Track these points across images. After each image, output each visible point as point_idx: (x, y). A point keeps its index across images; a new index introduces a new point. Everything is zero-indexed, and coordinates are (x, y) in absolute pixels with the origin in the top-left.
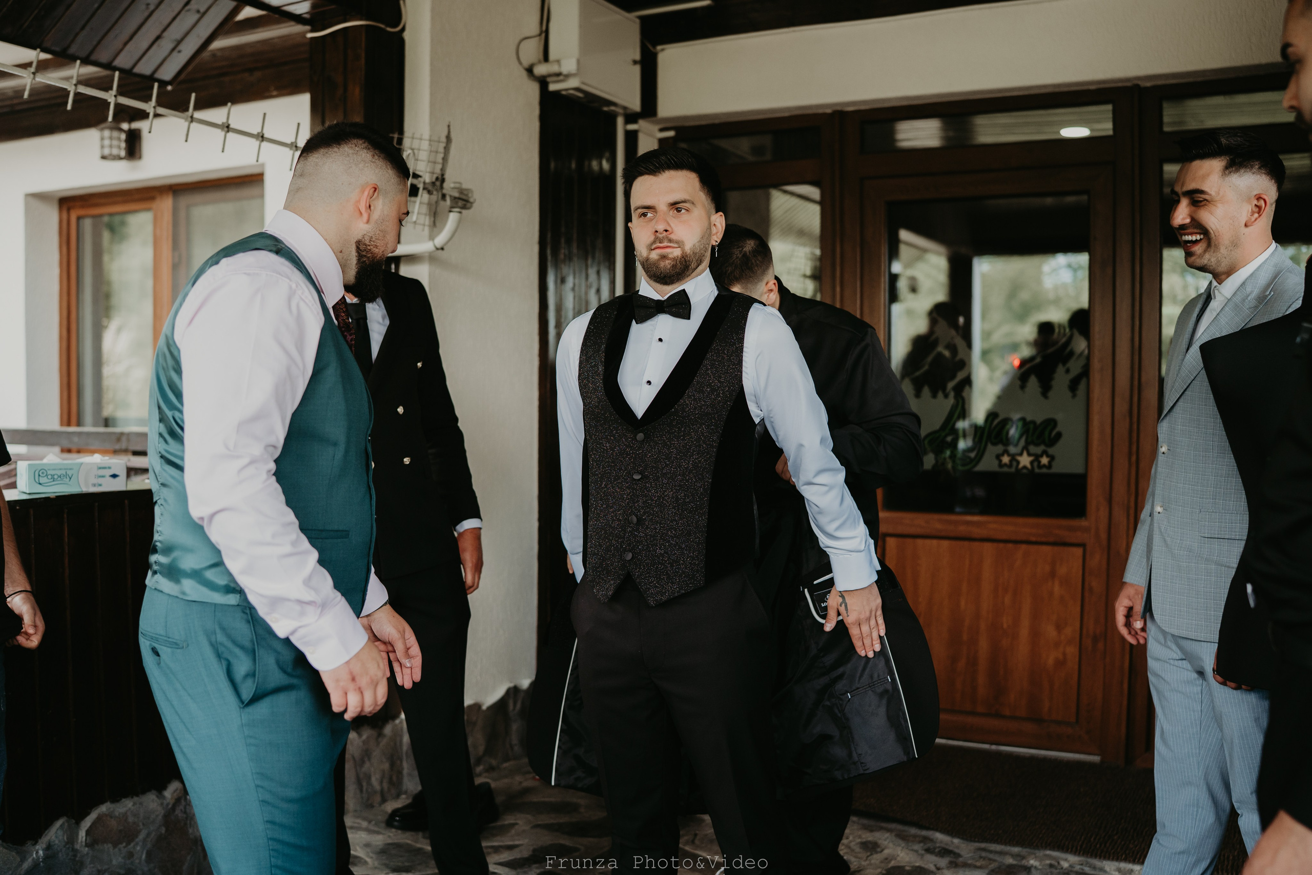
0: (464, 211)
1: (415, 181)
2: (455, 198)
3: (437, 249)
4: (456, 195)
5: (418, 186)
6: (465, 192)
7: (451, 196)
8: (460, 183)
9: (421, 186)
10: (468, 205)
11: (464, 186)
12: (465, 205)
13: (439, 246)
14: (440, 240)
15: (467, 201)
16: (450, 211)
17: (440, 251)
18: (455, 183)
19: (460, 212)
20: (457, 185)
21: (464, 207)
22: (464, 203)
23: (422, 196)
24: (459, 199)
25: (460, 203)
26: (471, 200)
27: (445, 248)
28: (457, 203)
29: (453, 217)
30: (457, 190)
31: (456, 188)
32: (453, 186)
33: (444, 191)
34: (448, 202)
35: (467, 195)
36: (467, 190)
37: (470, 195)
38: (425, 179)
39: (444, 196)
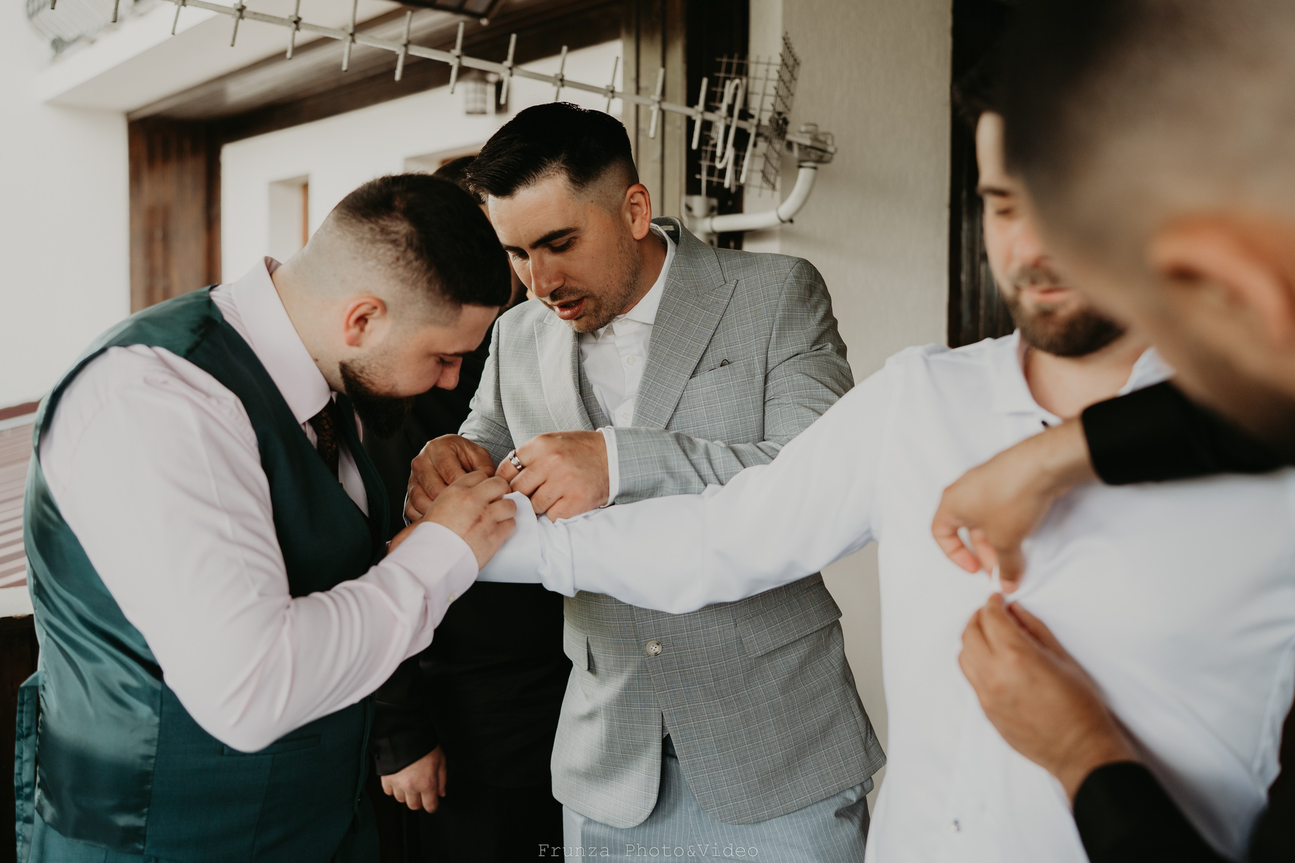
0: (820, 166)
1: (743, 124)
2: (806, 147)
3: (783, 222)
4: (807, 142)
5: (749, 131)
6: (822, 138)
7: (800, 145)
8: (816, 125)
9: (753, 131)
10: (827, 157)
11: (822, 129)
12: (821, 157)
13: (785, 217)
14: (787, 208)
15: (824, 151)
16: (800, 167)
17: (788, 225)
18: (807, 124)
19: (815, 168)
20: (811, 128)
21: (820, 161)
22: (820, 153)
23: (755, 145)
24: (812, 147)
25: (814, 155)
26: (831, 149)
27: (795, 219)
28: (809, 154)
29: (805, 175)
30: (808, 135)
31: (807, 132)
32: (803, 128)
33: (789, 137)
34: (796, 153)
35: (825, 143)
36: (825, 134)
37: (829, 142)
38: (759, 120)
39: (790, 145)
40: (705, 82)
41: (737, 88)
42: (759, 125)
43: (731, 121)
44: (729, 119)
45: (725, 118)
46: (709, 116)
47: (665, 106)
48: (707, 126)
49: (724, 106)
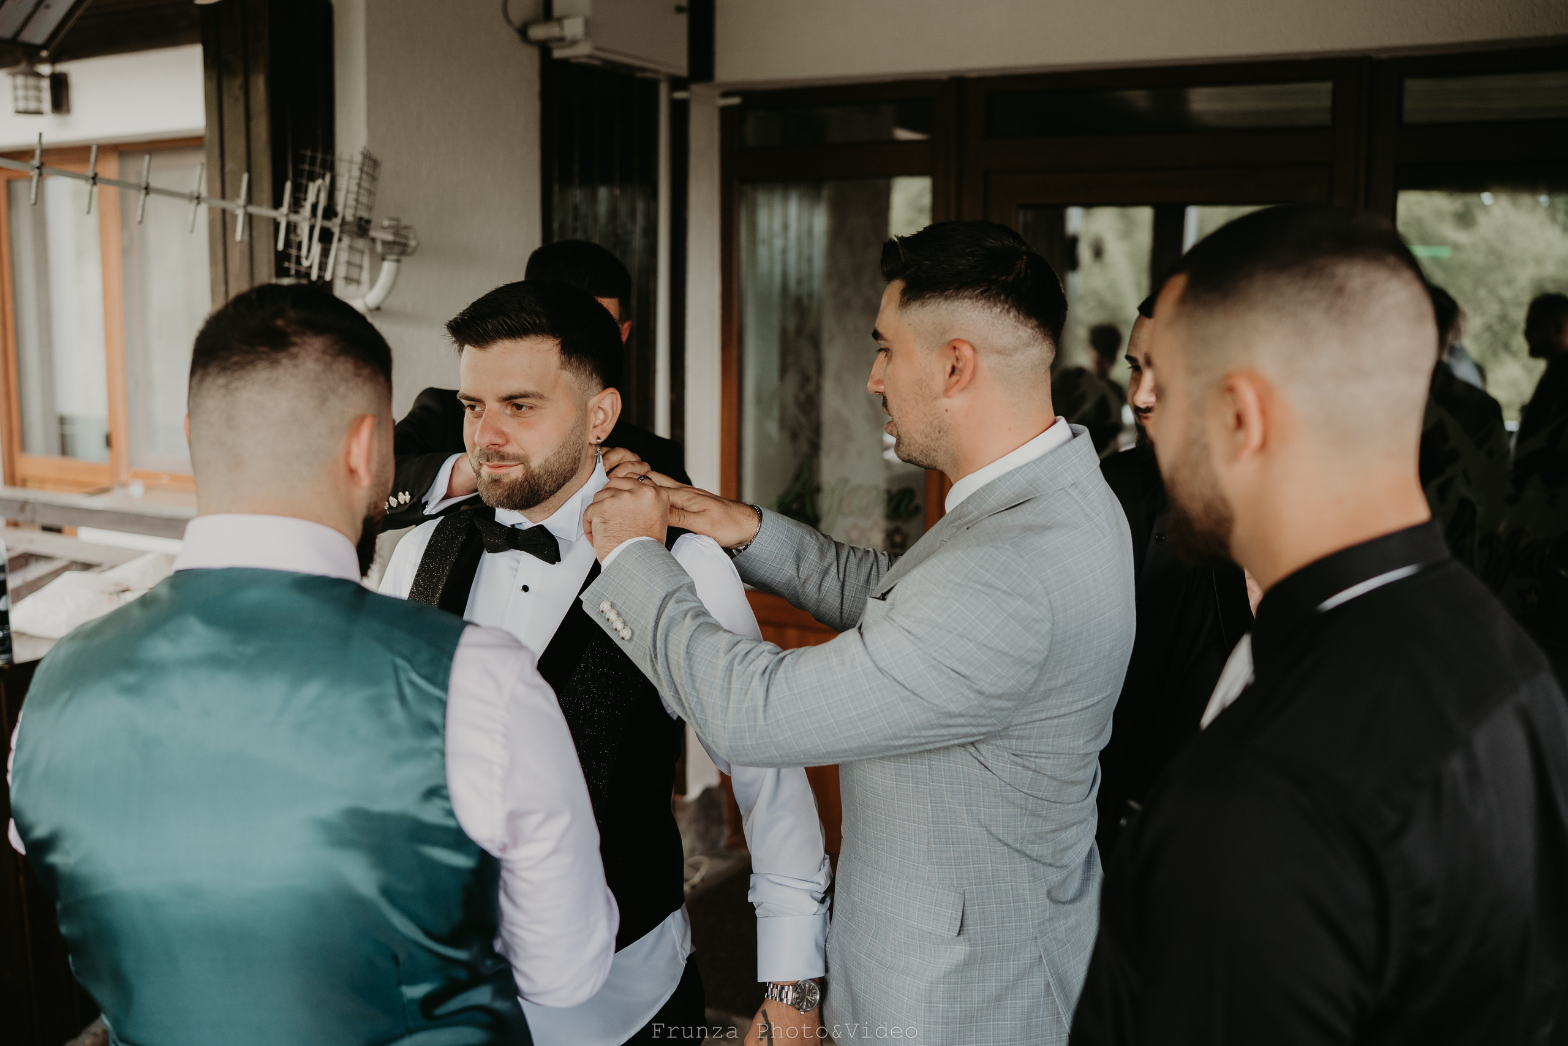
0: (404, 259)
1: (327, 224)
2: (389, 242)
3: (370, 310)
4: (389, 237)
5: (333, 228)
6: (404, 232)
7: (383, 240)
8: (397, 220)
9: (337, 229)
10: (409, 250)
11: (405, 222)
12: (404, 250)
13: (372, 305)
14: (373, 297)
15: (406, 245)
16: (384, 260)
18: (390, 219)
19: (398, 261)
20: (393, 223)
21: (403, 253)
22: (401, 248)
23: (340, 240)
24: (393, 242)
25: (397, 249)
26: (413, 243)
28: (391, 248)
29: (388, 267)
30: (391, 231)
31: (389, 227)
32: (386, 223)
33: (373, 233)
34: (379, 248)
35: (406, 237)
36: (406, 228)
37: (411, 236)
38: (343, 218)
39: (373, 240)
40: (288, 186)
41: (319, 191)
42: (344, 223)
43: (315, 221)
44: (313, 220)
45: (310, 219)
46: (294, 218)
47: (252, 209)
48: (291, 228)
49: (308, 206)
